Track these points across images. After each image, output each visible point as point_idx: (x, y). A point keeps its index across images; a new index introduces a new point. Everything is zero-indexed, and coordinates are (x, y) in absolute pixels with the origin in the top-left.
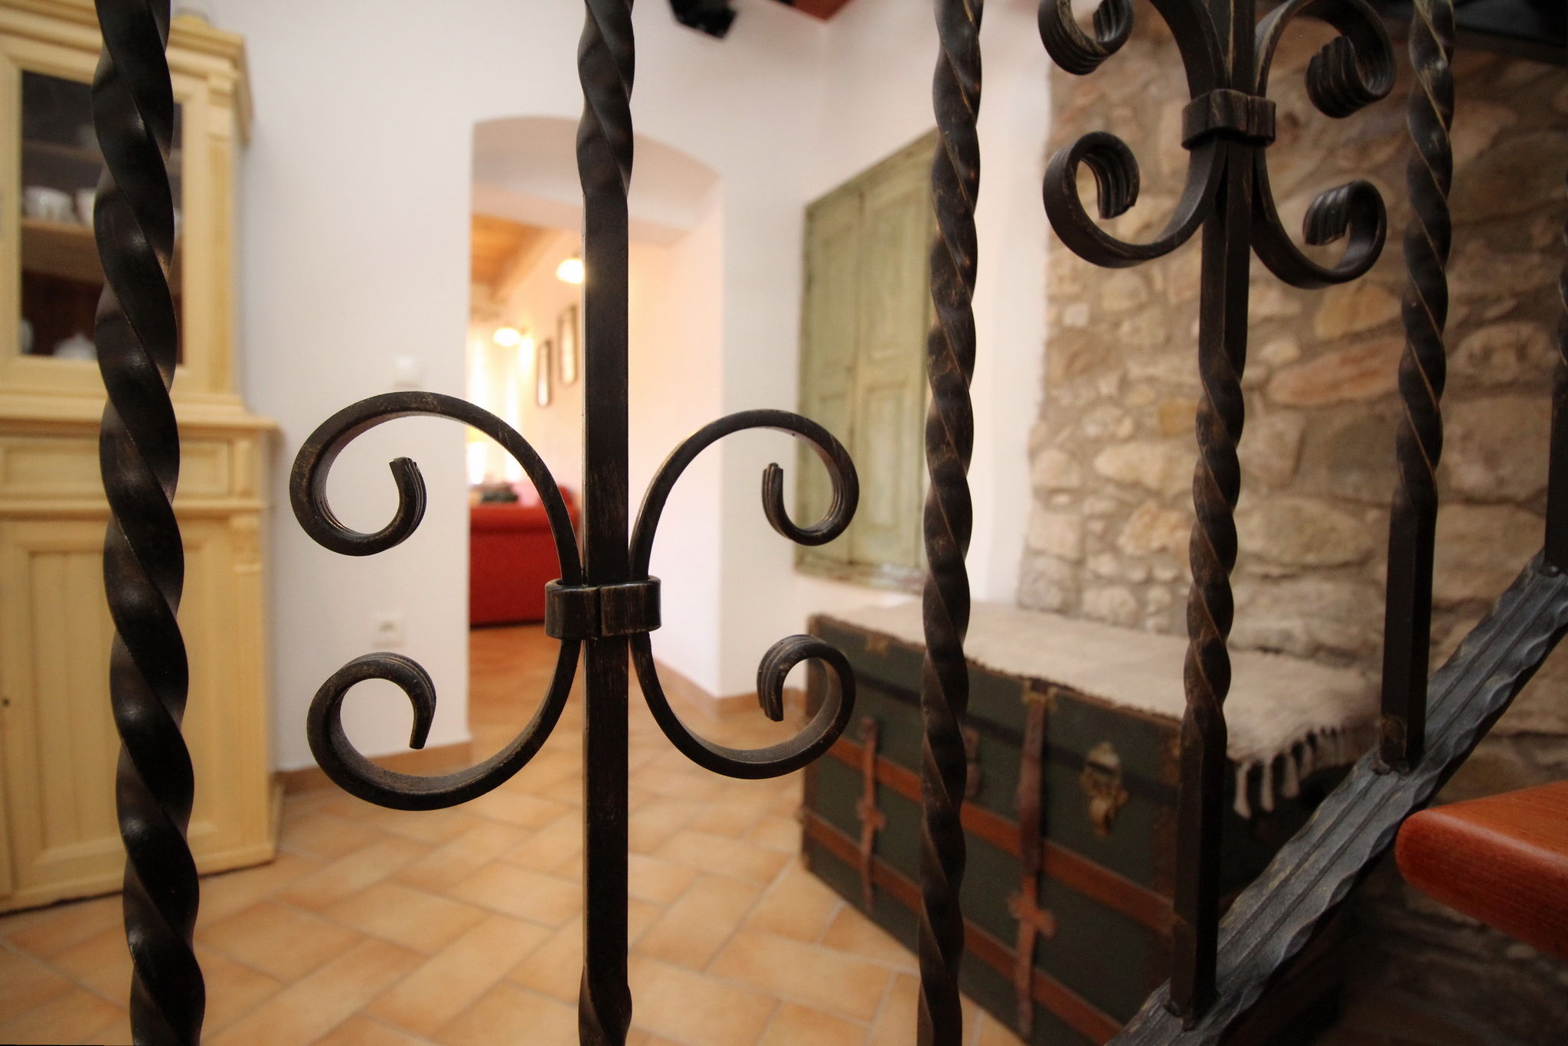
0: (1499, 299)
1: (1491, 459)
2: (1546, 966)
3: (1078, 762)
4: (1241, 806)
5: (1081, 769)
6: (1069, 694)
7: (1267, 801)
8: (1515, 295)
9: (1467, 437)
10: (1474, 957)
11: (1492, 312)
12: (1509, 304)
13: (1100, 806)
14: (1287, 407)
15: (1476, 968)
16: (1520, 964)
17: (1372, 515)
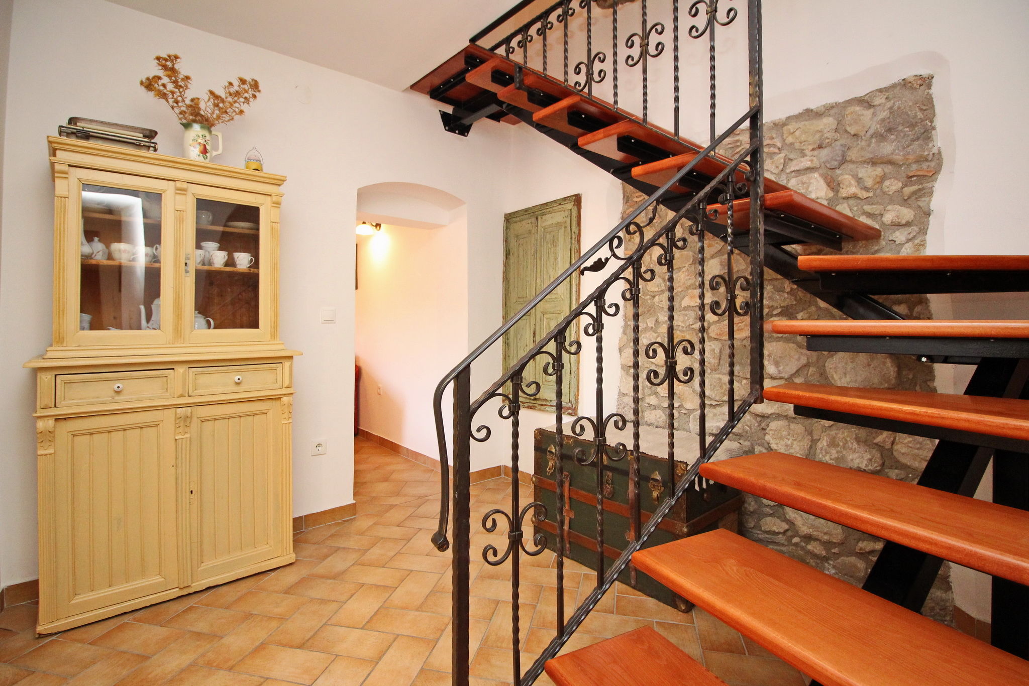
0: (777, 308)
1: (777, 364)
2: (803, 544)
3: (647, 479)
4: (697, 488)
5: (649, 482)
6: (644, 455)
7: (704, 486)
8: (781, 307)
9: (769, 356)
10: (783, 545)
11: (775, 312)
12: (779, 310)
13: (655, 494)
14: (716, 339)
15: (784, 549)
16: (796, 545)
17: (744, 381)
